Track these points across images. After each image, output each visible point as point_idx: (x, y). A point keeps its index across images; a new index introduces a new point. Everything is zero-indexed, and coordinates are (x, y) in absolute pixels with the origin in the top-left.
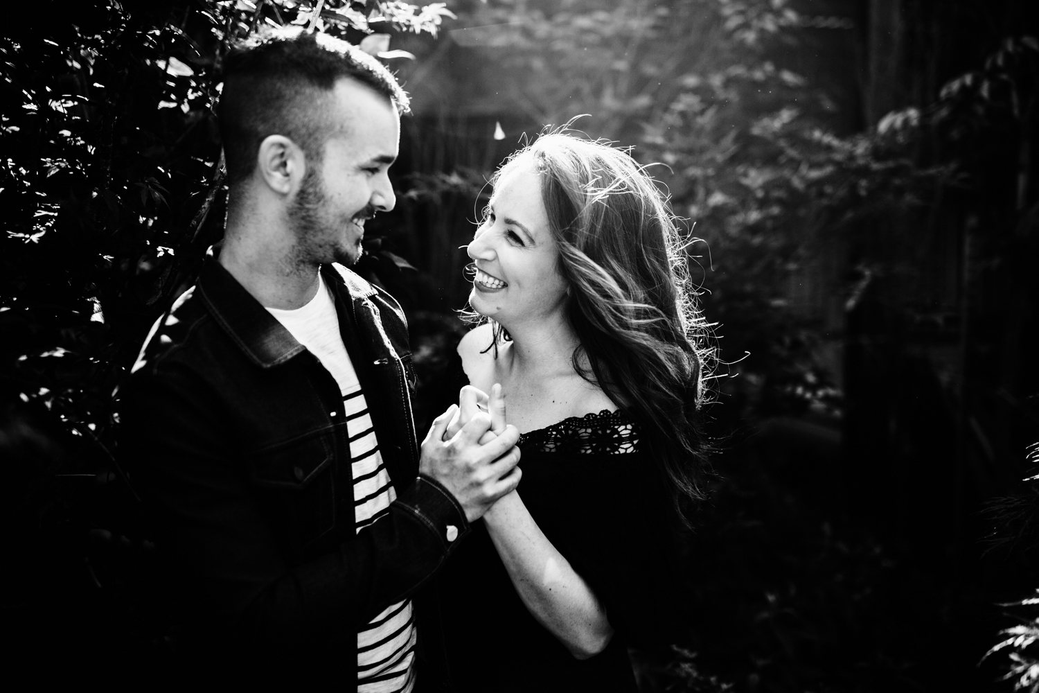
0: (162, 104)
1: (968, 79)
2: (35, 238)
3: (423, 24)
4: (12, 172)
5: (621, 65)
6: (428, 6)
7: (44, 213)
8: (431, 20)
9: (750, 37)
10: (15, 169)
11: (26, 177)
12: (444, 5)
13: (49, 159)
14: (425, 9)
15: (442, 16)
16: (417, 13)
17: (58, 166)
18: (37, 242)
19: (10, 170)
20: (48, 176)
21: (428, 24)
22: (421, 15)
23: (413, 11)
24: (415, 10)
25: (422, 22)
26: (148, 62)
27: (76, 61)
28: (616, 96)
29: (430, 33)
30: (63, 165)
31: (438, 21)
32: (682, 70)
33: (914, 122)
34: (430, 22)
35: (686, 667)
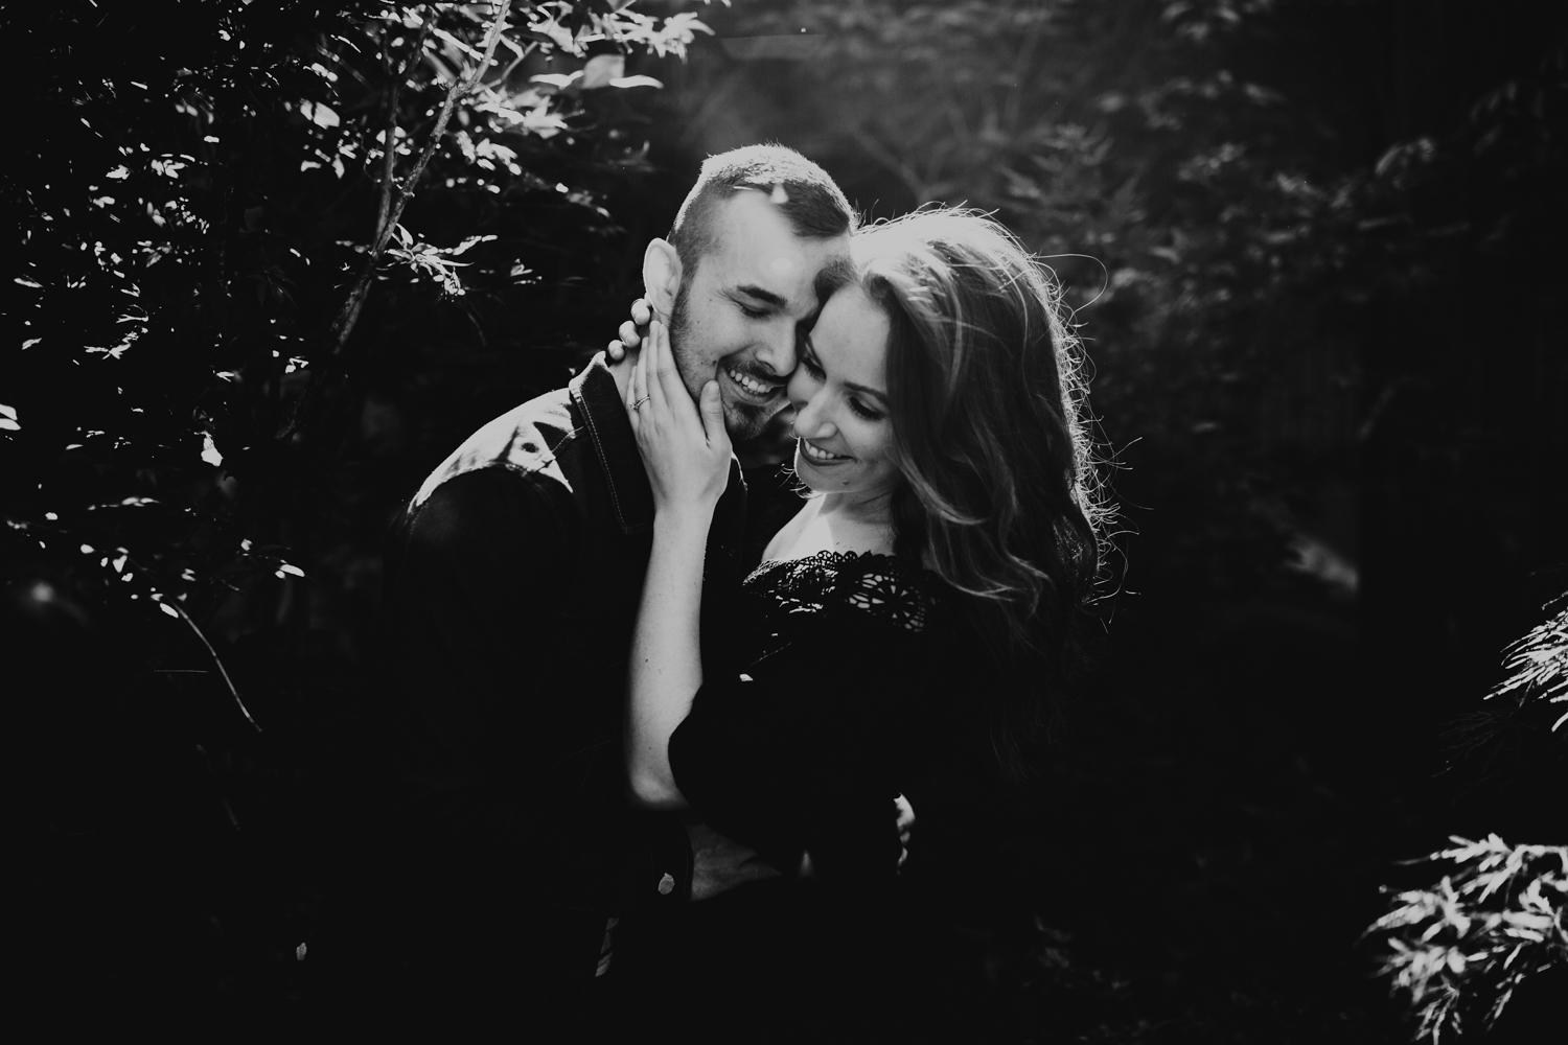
0: (305, 166)
1: (1511, 92)
2: (116, 352)
3: (666, 43)
4: (99, 260)
5: (1010, 80)
6: (672, 17)
7: (130, 318)
8: (677, 37)
9: (1199, 31)
10: (105, 256)
11: (119, 267)
12: (695, 15)
13: (149, 243)
14: (668, 21)
15: (694, 31)
16: (658, 27)
17: (161, 252)
18: (118, 358)
19: (97, 258)
20: (148, 265)
21: (674, 43)
22: (664, 31)
23: (652, 25)
24: (655, 23)
25: (664, 40)
26: (288, 106)
27: (191, 105)
28: (1001, 125)
29: (677, 55)
30: (166, 250)
31: (688, 38)
32: (1101, 85)
33: (1426, 157)
34: (675, 39)
35: (1053, 953)
